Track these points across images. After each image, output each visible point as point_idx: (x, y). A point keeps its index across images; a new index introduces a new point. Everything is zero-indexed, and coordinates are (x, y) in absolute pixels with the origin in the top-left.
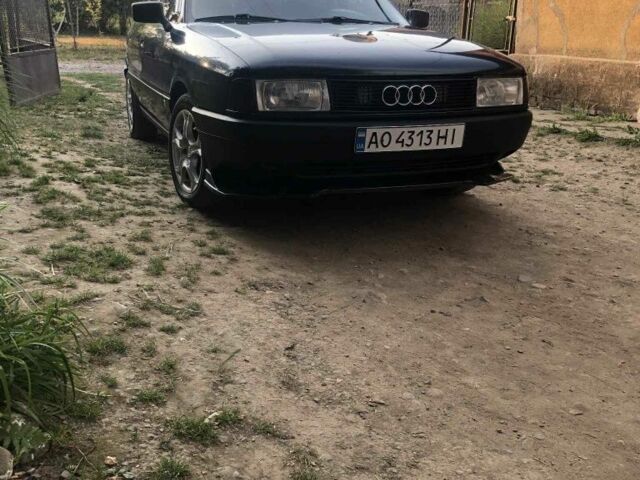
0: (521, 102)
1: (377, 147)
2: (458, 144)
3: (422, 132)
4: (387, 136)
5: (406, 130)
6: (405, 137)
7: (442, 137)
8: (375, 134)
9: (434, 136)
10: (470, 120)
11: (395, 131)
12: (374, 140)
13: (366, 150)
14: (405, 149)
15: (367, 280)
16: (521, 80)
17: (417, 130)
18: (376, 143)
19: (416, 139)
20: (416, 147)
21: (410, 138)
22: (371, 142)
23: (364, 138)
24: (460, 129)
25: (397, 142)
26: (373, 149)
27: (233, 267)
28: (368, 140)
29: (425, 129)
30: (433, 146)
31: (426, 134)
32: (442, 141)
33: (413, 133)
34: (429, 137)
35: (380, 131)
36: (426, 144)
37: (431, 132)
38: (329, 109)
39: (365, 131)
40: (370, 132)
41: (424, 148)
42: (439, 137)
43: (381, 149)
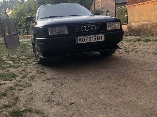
0: (120, 28)
1: (81, 42)
2: (103, 39)
3: (93, 37)
4: (83, 39)
5: (88, 37)
6: (89, 38)
7: (99, 38)
8: (80, 38)
9: (96, 38)
10: (106, 33)
12: (80, 40)
13: (79, 43)
15: (80, 75)
16: (119, 22)
17: (91, 37)
18: (81, 41)
19: (92, 39)
20: (92, 41)
21: (90, 39)
22: (79, 41)
23: (78, 40)
24: (103, 36)
25: (86, 40)
26: (80, 42)
27: (45, 75)
29: (93, 36)
30: (96, 41)
31: (94, 38)
32: (98, 39)
33: (90, 37)
34: (95, 38)
35: (81, 38)
36: (94, 40)
37: (95, 37)
38: (68, 33)
39: (77, 38)
40: (79, 38)
41: (94, 41)
42: (98, 38)
43: (82, 42)
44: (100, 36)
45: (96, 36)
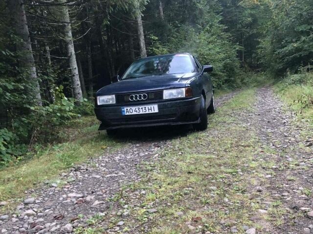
6: (137, 109)
8: (127, 109)
9: (147, 109)
10: (159, 104)
11: (133, 108)
14: (138, 113)
17: (141, 108)
19: (141, 110)
20: (141, 113)
26: (128, 114)
28: (125, 111)
30: (147, 112)
32: (150, 111)
35: (129, 108)
40: (125, 109)
41: (144, 113)
42: (149, 109)
43: (130, 114)
44: (152, 106)
45: (147, 107)
